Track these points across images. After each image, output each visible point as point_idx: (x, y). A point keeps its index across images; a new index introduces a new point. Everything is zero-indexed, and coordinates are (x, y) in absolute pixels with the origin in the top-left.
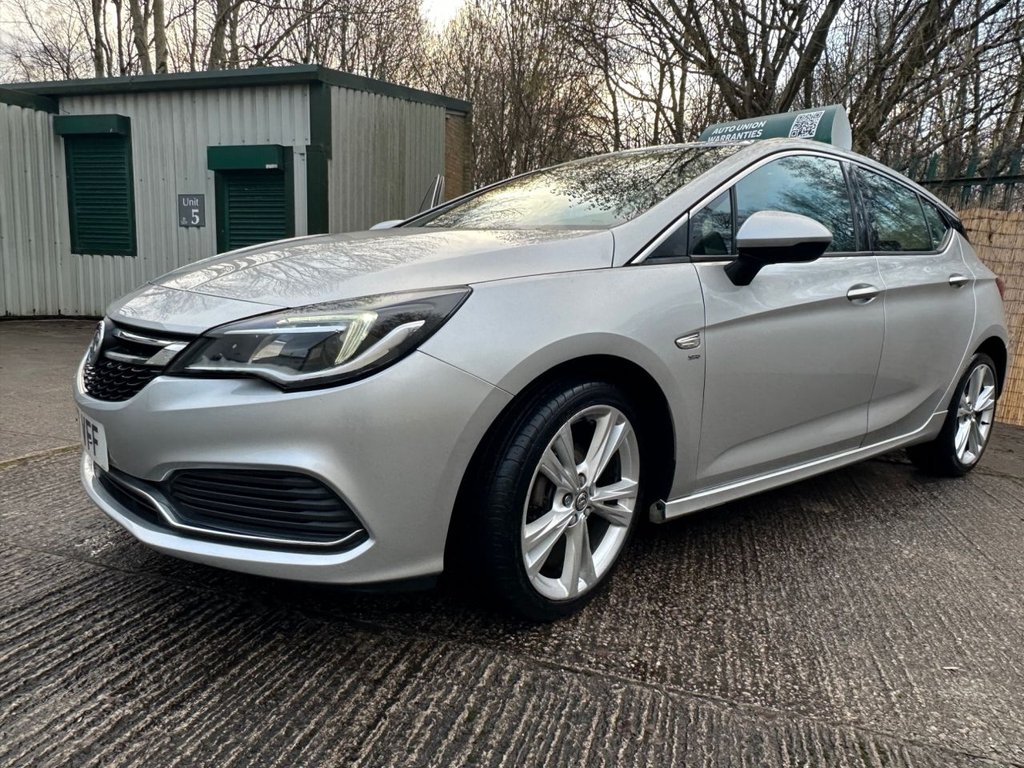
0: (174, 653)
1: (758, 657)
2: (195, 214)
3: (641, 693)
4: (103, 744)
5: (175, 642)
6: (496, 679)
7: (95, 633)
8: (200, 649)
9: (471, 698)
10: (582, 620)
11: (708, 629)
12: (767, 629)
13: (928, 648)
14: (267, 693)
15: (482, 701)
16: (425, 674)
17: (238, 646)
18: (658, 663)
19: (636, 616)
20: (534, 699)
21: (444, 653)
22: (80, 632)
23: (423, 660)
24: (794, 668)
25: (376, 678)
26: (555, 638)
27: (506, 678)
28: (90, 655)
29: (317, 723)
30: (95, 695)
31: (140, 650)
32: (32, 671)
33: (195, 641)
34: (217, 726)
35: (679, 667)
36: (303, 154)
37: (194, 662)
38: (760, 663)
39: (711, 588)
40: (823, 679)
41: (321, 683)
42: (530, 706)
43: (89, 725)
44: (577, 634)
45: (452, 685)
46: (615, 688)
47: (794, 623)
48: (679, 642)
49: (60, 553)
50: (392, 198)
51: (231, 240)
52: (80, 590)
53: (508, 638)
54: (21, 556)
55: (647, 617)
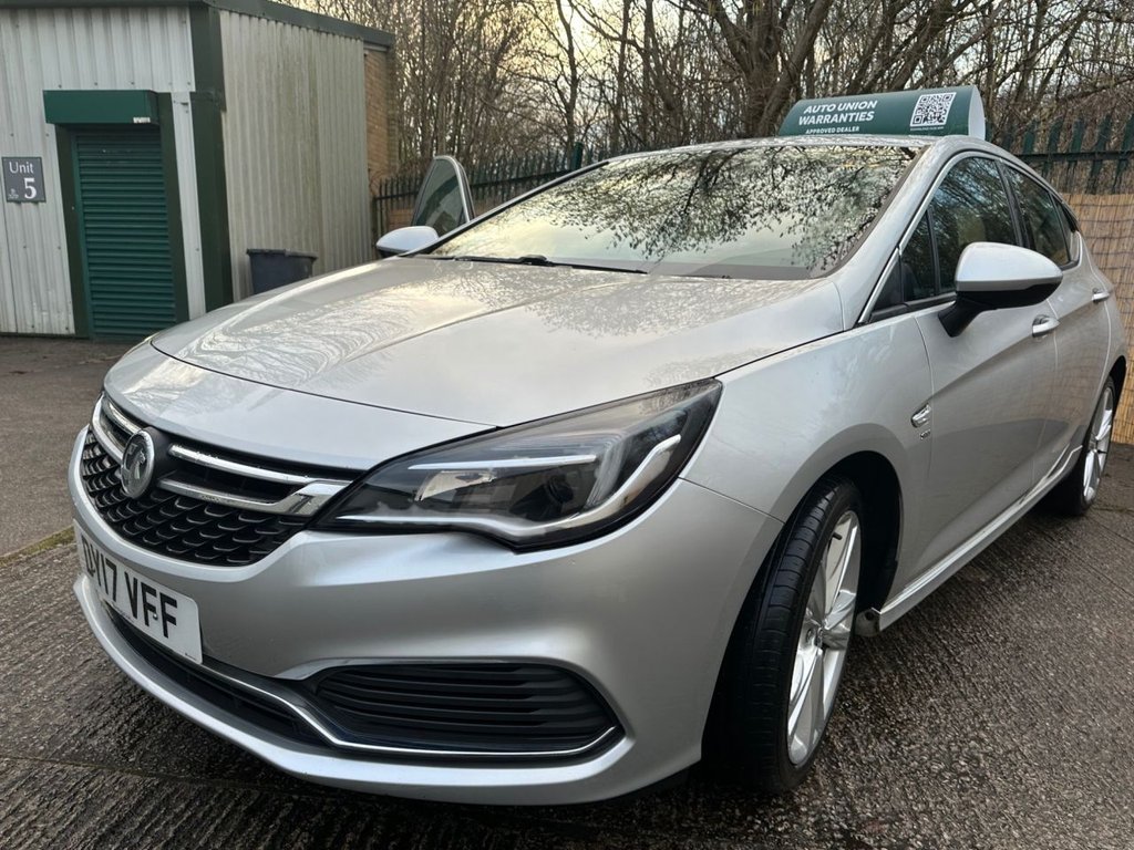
1: (1045, 809)
2: (29, 184)
11: (966, 774)
18: (946, 837)
19: (877, 764)
26: (806, 814)
36: (185, 104)
38: (1053, 818)
39: (932, 710)
44: (828, 804)
47: (1050, 750)
48: (949, 800)
49: (75, 759)
50: (304, 162)
51: (86, 221)
52: (142, 825)
53: (753, 823)
54: (18, 773)
55: (888, 764)
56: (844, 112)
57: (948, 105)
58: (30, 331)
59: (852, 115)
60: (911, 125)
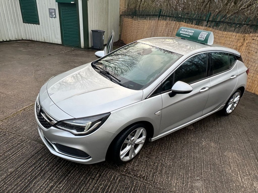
0: (59, 170)
1: (162, 174)
2: (53, 14)
3: (139, 183)
4: (49, 192)
5: (59, 167)
6: (114, 179)
7: (45, 165)
8: (63, 169)
9: (109, 184)
10: (132, 163)
11: (155, 166)
12: (167, 166)
13: (196, 173)
14: (75, 181)
15: (111, 184)
16: (102, 177)
17: (70, 169)
18: (144, 175)
19: (143, 162)
20: (120, 184)
21: (105, 172)
22: (42, 164)
23: (102, 173)
24: (169, 177)
25: (93, 178)
26: (126, 168)
27: (116, 178)
28: (45, 170)
29: (83, 188)
30: (46, 180)
31: (53, 169)
32: (35, 174)
33: (62, 167)
34: (67, 188)
35: (147, 176)
37: (62, 173)
38: (162, 176)
39: (159, 154)
40: (173, 180)
41: (84, 178)
42: (119, 185)
43: (47, 187)
44: (130, 167)
45: (106, 180)
46: (135, 181)
47: (172, 165)
48: (149, 170)
49: (36, 141)
50: (105, 9)
51: (63, 22)
52: (41, 152)
53: (118, 167)
54: (29, 142)
55: (145, 162)
56: (188, 32)
57: (205, 36)
58: (54, 43)
59: (189, 33)
60: (198, 38)
